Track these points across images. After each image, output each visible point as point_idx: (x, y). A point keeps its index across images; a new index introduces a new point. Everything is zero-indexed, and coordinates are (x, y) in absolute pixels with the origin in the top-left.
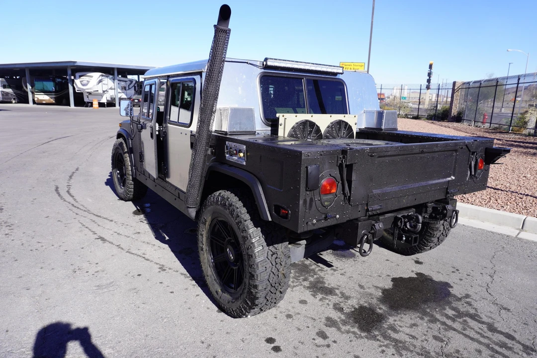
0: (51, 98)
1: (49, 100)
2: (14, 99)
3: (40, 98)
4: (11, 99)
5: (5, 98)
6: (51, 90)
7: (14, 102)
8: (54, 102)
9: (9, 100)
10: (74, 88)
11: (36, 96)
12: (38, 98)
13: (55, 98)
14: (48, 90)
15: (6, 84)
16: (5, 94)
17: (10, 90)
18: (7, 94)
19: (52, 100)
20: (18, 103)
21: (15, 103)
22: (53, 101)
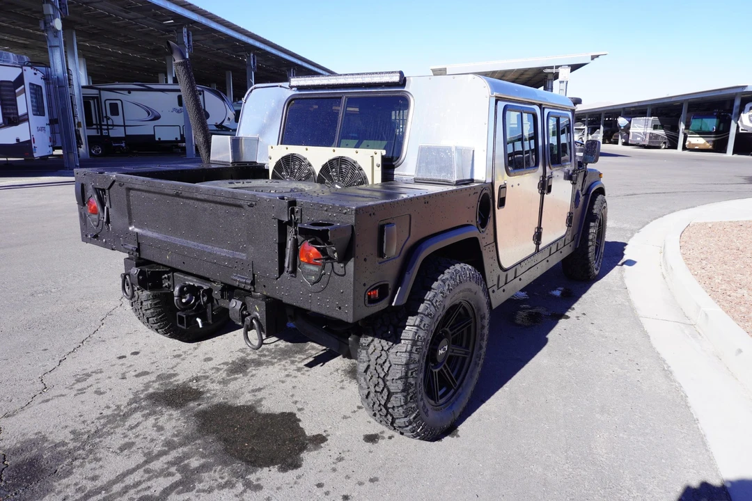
0: (708, 142)
1: (704, 144)
2: (665, 143)
3: (693, 142)
4: (660, 142)
5: (653, 142)
6: (711, 130)
7: (663, 147)
8: (711, 147)
9: (657, 145)
10: (738, 127)
11: (688, 139)
12: (690, 142)
13: (714, 141)
14: (707, 130)
15: (659, 123)
16: (653, 137)
17: (661, 132)
18: (657, 136)
19: (708, 144)
20: (669, 148)
21: (665, 148)
22: (709, 146)
